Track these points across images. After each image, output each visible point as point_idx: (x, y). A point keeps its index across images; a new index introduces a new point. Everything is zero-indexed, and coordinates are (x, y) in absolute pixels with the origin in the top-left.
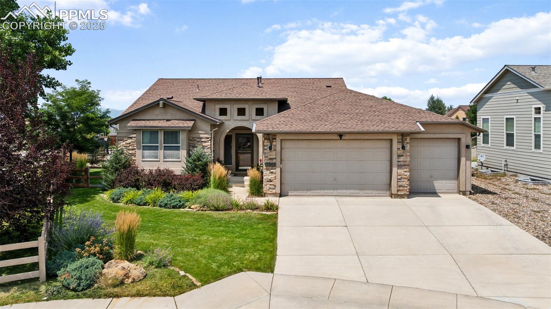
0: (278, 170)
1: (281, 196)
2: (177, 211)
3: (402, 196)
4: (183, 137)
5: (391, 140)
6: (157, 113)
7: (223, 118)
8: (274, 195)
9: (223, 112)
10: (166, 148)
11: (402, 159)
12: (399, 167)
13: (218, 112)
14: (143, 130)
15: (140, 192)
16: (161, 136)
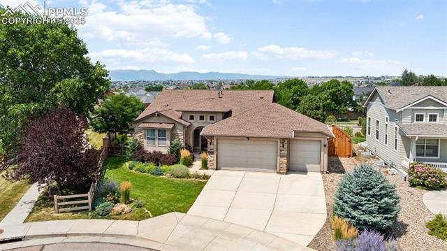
0: (215, 155)
1: (217, 169)
2: (158, 177)
3: (282, 173)
4: (168, 133)
5: (277, 141)
6: (155, 119)
7: (191, 121)
8: (213, 169)
9: (192, 118)
10: (159, 139)
11: (282, 152)
12: (281, 157)
13: (189, 118)
14: (147, 129)
15: (144, 164)
16: (156, 133)
